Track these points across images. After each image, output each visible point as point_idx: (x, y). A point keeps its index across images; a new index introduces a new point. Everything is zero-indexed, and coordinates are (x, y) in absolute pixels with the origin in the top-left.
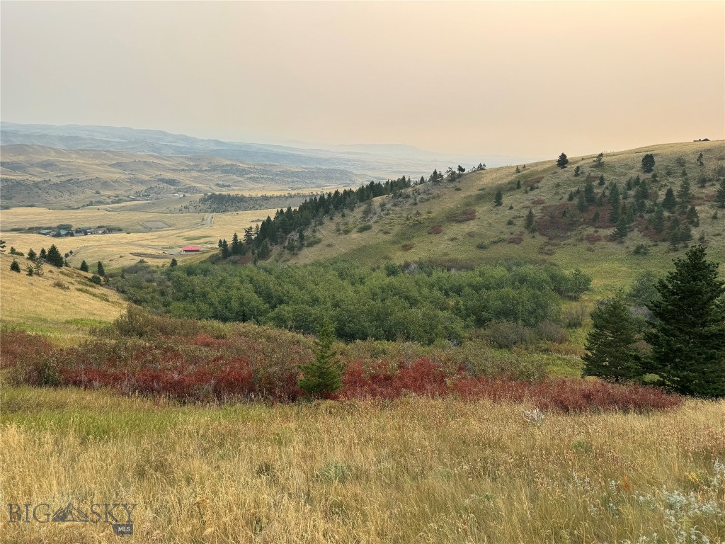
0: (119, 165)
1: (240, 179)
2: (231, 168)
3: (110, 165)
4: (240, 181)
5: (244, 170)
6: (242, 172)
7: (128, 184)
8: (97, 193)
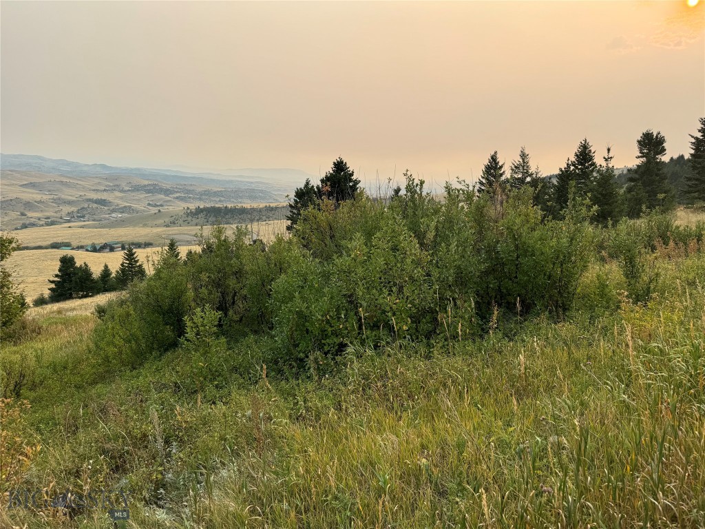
0: (32, 185)
1: (168, 198)
2: (154, 188)
3: (21, 186)
4: (170, 201)
5: (168, 190)
6: (167, 192)
7: (54, 205)
8: (23, 214)
